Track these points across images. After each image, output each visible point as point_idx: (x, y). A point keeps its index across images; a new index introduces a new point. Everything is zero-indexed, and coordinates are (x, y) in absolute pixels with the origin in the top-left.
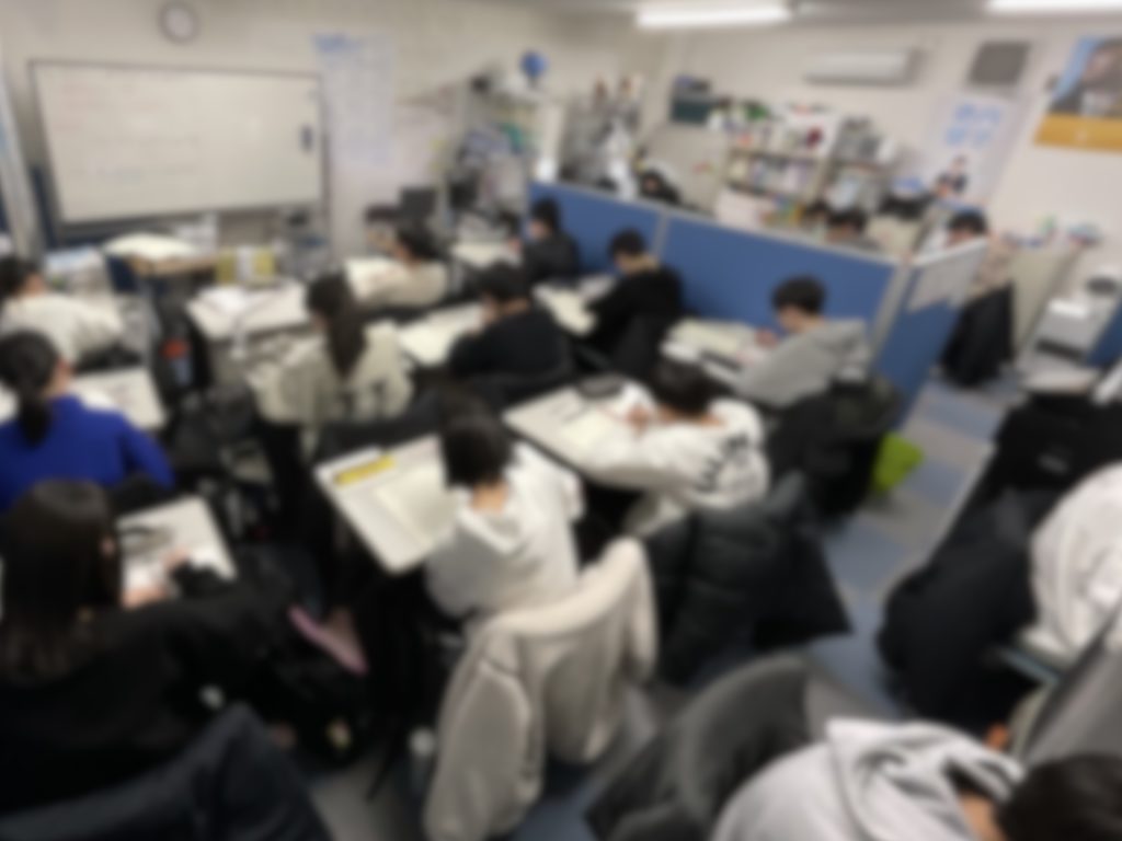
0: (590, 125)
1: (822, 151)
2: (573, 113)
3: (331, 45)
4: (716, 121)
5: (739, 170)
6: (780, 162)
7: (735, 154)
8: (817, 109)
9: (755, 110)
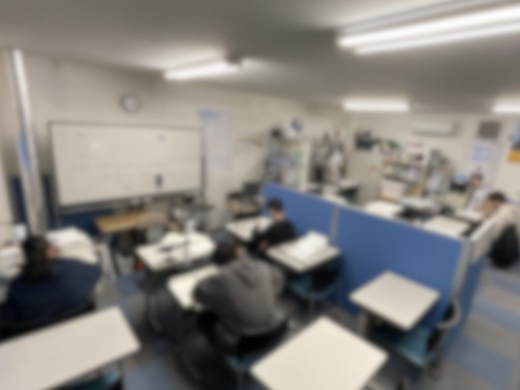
0: (323, 151)
1: (425, 163)
2: (316, 146)
3: (206, 115)
4: (376, 149)
5: (389, 170)
6: (406, 167)
7: (387, 163)
8: (419, 145)
9: (393, 145)
